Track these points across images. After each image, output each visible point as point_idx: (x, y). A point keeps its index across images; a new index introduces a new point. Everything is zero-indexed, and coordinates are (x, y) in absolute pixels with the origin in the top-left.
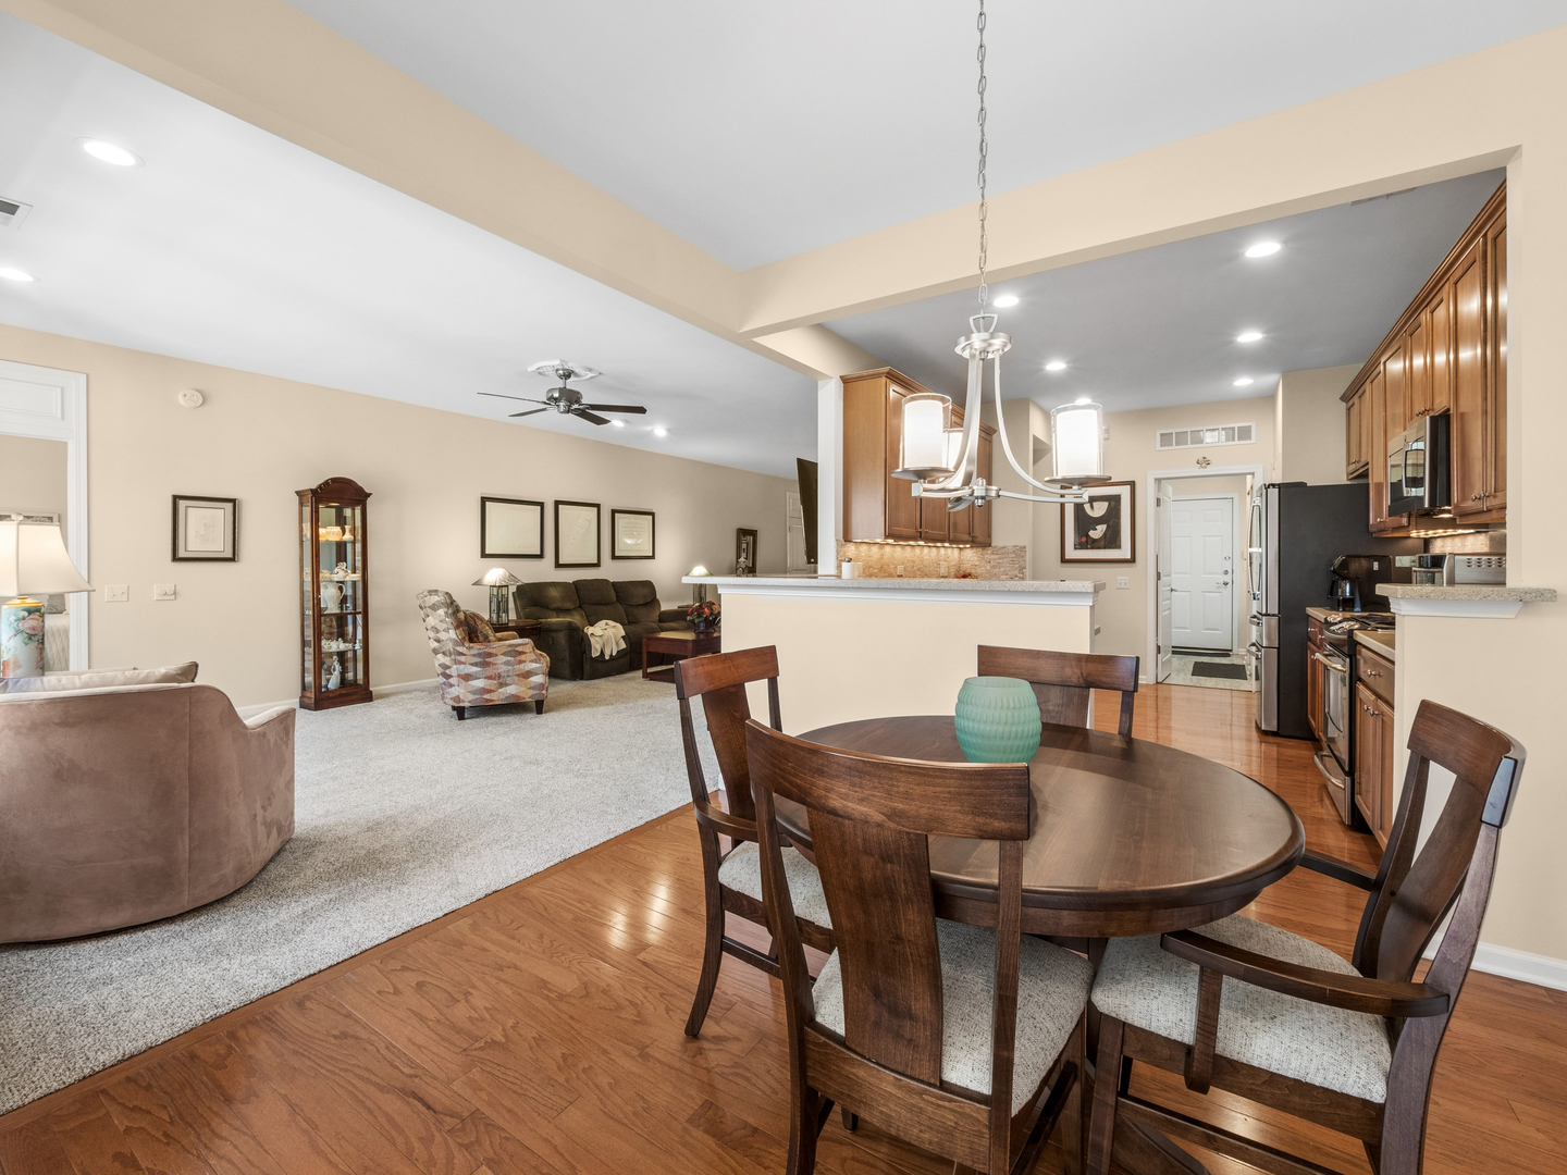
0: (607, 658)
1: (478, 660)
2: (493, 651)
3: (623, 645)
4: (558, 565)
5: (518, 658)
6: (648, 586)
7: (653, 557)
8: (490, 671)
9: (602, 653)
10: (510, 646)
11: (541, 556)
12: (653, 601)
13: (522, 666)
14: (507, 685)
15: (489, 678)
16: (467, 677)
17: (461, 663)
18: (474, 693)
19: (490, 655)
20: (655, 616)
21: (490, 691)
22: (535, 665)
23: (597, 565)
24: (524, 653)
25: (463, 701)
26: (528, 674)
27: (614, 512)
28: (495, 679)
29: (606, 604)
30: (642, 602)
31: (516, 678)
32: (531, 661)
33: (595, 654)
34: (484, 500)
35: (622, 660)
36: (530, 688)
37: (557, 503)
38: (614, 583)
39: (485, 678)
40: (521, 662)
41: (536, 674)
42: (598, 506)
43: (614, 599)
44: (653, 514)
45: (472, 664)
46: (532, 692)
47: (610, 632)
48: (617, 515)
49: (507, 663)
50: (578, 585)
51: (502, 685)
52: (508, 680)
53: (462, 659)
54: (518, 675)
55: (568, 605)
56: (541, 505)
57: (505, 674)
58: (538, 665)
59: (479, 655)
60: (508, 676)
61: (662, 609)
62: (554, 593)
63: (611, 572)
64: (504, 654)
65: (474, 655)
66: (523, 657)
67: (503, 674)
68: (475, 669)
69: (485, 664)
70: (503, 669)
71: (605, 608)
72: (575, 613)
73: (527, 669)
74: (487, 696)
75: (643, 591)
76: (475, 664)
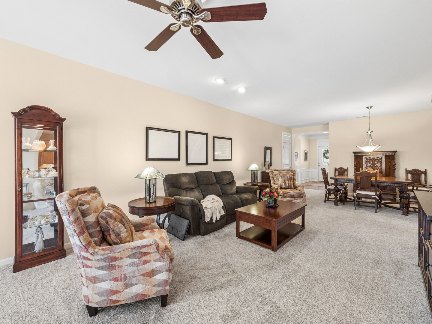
0: (214, 221)
1: (104, 264)
2: (117, 255)
3: (223, 213)
4: (187, 164)
5: (143, 259)
6: (230, 173)
7: (231, 160)
8: (116, 273)
9: (211, 219)
10: (135, 248)
11: (178, 159)
12: (232, 182)
13: (147, 266)
14: (132, 285)
15: (116, 279)
16: (94, 280)
17: (87, 266)
18: (101, 294)
19: (115, 259)
20: (234, 190)
21: (115, 292)
22: (159, 264)
23: (206, 164)
24: (148, 253)
25: (91, 302)
26: (152, 274)
27: (214, 138)
28: (121, 280)
29: (211, 185)
30: (228, 182)
31: (142, 278)
32: (156, 261)
33: (207, 220)
34: (148, 129)
35: (222, 221)
36: (154, 286)
37: (187, 132)
38: (214, 173)
39: (111, 280)
40: (145, 262)
41: (160, 272)
42: (207, 134)
43: (215, 181)
44: (231, 139)
45: (98, 268)
46: (156, 289)
47: (216, 204)
48: (215, 139)
49: (131, 265)
50: (197, 174)
51: (127, 286)
52: (134, 281)
53: (88, 263)
54: (143, 275)
55: (192, 186)
56: (179, 132)
57: (131, 275)
58: (162, 264)
59: (104, 260)
60: (134, 277)
61: (237, 185)
62: (184, 180)
63: (213, 167)
64: (129, 257)
65: (98, 260)
66: (147, 258)
67: (128, 275)
68: (101, 272)
69: (111, 268)
70: (128, 271)
71: (210, 187)
72: (196, 190)
73: (151, 268)
74: (113, 297)
75: (227, 177)
76: (101, 268)
